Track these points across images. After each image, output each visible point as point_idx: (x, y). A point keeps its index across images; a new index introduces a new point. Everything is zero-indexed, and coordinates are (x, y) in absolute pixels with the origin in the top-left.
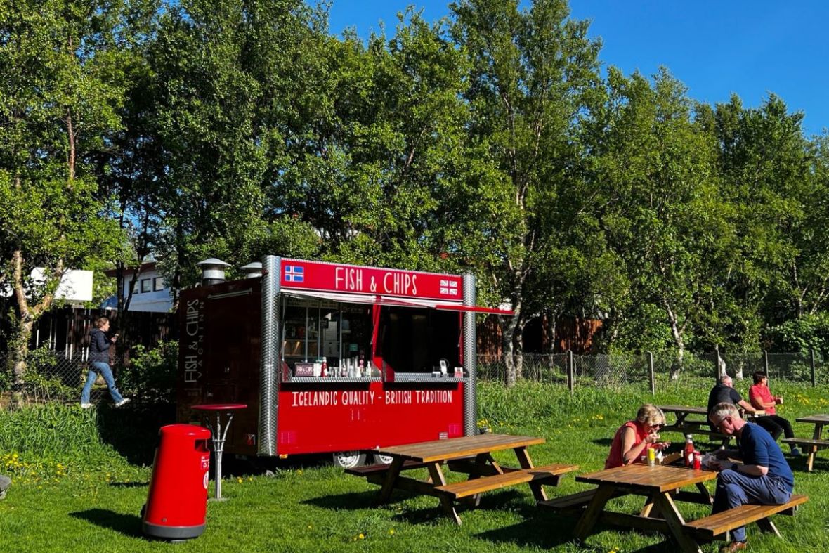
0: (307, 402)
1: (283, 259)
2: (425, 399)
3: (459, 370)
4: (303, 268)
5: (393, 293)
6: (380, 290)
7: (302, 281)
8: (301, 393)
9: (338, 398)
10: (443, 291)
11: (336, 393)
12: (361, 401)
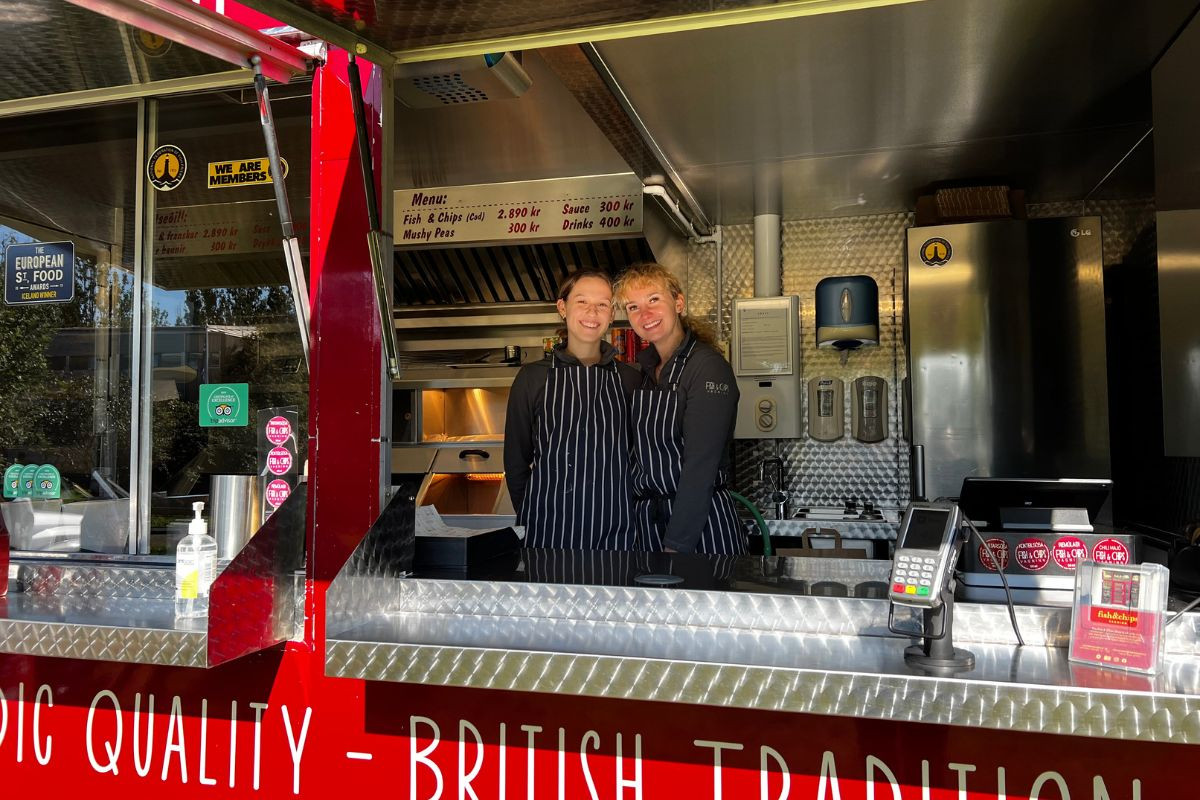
9: (63, 728)
12: (217, 768)
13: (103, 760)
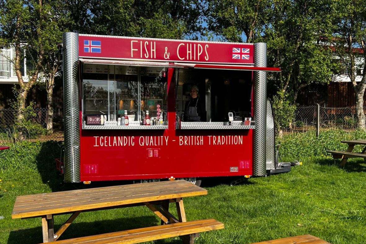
0: (107, 144)
1: (80, 35)
2: (216, 142)
3: (248, 120)
4: (100, 42)
5: (186, 59)
6: (173, 57)
7: (100, 52)
8: (102, 137)
9: (136, 141)
10: (235, 57)
11: (133, 137)
12: (157, 143)
13: (142, 144)
